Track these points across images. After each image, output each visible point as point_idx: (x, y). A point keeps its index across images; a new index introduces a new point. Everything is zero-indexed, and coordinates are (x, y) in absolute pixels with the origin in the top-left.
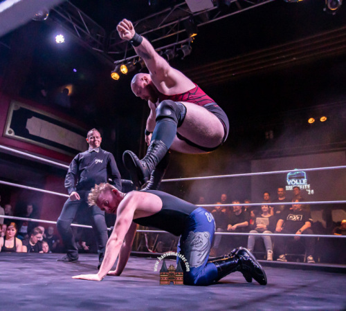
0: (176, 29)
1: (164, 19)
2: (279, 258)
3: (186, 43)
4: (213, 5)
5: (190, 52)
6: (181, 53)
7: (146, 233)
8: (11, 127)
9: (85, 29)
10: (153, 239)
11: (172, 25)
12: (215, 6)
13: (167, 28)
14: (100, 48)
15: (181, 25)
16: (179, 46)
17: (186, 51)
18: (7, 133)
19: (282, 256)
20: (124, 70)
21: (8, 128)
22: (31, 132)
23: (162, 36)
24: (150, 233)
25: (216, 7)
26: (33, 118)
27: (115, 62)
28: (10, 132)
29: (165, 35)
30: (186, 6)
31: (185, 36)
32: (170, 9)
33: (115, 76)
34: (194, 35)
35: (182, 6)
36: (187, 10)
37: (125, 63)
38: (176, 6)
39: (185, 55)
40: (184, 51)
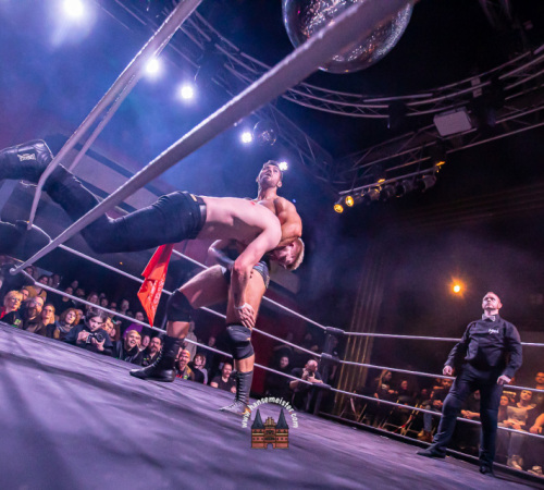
0: (418, 156)
1: (405, 145)
2: (531, 469)
3: (430, 173)
4: (470, 127)
5: (433, 183)
6: (421, 184)
7: (353, 397)
9: (310, 155)
10: (360, 406)
11: (413, 152)
12: (473, 128)
13: (407, 156)
14: (325, 177)
15: (425, 152)
16: (420, 176)
17: (429, 182)
19: (536, 468)
20: (350, 201)
23: (400, 164)
24: (358, 398)
25: (475, 130)
27: (341, 193)
29: (403, 163)
30: (435, 129)
31: (430, 164)
32: (412, 133)
33: (339, 208)
34: (441, 163)
35: (428, 130)
36: (434, 134)
37: (351, 194)
38: (420, 130)
39: (426, 187)
40: (426, 182)
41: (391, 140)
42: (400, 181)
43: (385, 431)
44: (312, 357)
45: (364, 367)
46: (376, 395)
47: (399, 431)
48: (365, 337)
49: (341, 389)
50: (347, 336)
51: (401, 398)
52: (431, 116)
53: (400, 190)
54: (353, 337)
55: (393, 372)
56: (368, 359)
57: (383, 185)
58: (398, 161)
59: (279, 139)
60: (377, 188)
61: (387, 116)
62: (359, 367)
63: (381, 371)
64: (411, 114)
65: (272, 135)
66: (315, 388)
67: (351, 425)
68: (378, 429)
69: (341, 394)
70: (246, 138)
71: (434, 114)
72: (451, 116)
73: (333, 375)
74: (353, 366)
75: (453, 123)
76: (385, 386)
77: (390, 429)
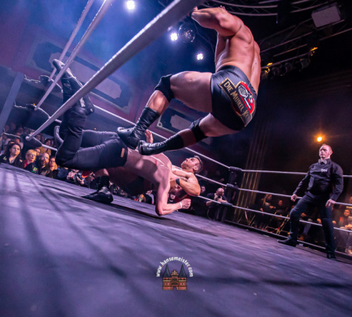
0: (298, 44)
1: (288, 36)
3: (306, 57)
4: (339, 19)
5: (308, 64)
6: (299, 66)
7: (246, 210)
8: (161, 121)
10: (251, 216)
12: (341, 19)
15: (303, 41)
16: (298, 59)
17: (305, 64)
18: (158, 125)
21: (159, 122)
22: (173, 126)
23: (284, 51)
24: (249, 211)
25: (343, 20)
26: (176, 116)
28: (160, 125)
29: (286, 50)
30: (312, 22)
31: (307, 49)
32: (295, 26)
34: (315, 49)
35: (306, 23)
36: (311, 26)
38: (300, 24)
39: (303, 67)
40: (302, 64)
41: (278, 33)
42: (284, 63)
43: (266, 231)
44: (221, 186)
45: (254, 193)
46: (261, 209)
47: (275, 232)
48: (255, 173)
49: (239, 206)
50: (243, 172)
51: (278, 211)
52: (310, 12)
53: (283, 70)
54: (247, 173)
55: (273, 196)
56: (257, 187)
57: (270, 67)
58: (282, 48)
59: (197, 36)
60: (267, 69)
61: (276, 14)
62: (251, 192)
63: (265, 194)
64: (295, 11)
65: (192, 34)
66: (222, 205)
67: (245, 228)
68: (263, 230)
69: (239, 209)
70: (174, 37)
71: (312, 10)
72: (325, 11)
73: (233, 197)
74: (246, 192)
75: (326, 17)
76: (267, 204)
77: (270, 230)
